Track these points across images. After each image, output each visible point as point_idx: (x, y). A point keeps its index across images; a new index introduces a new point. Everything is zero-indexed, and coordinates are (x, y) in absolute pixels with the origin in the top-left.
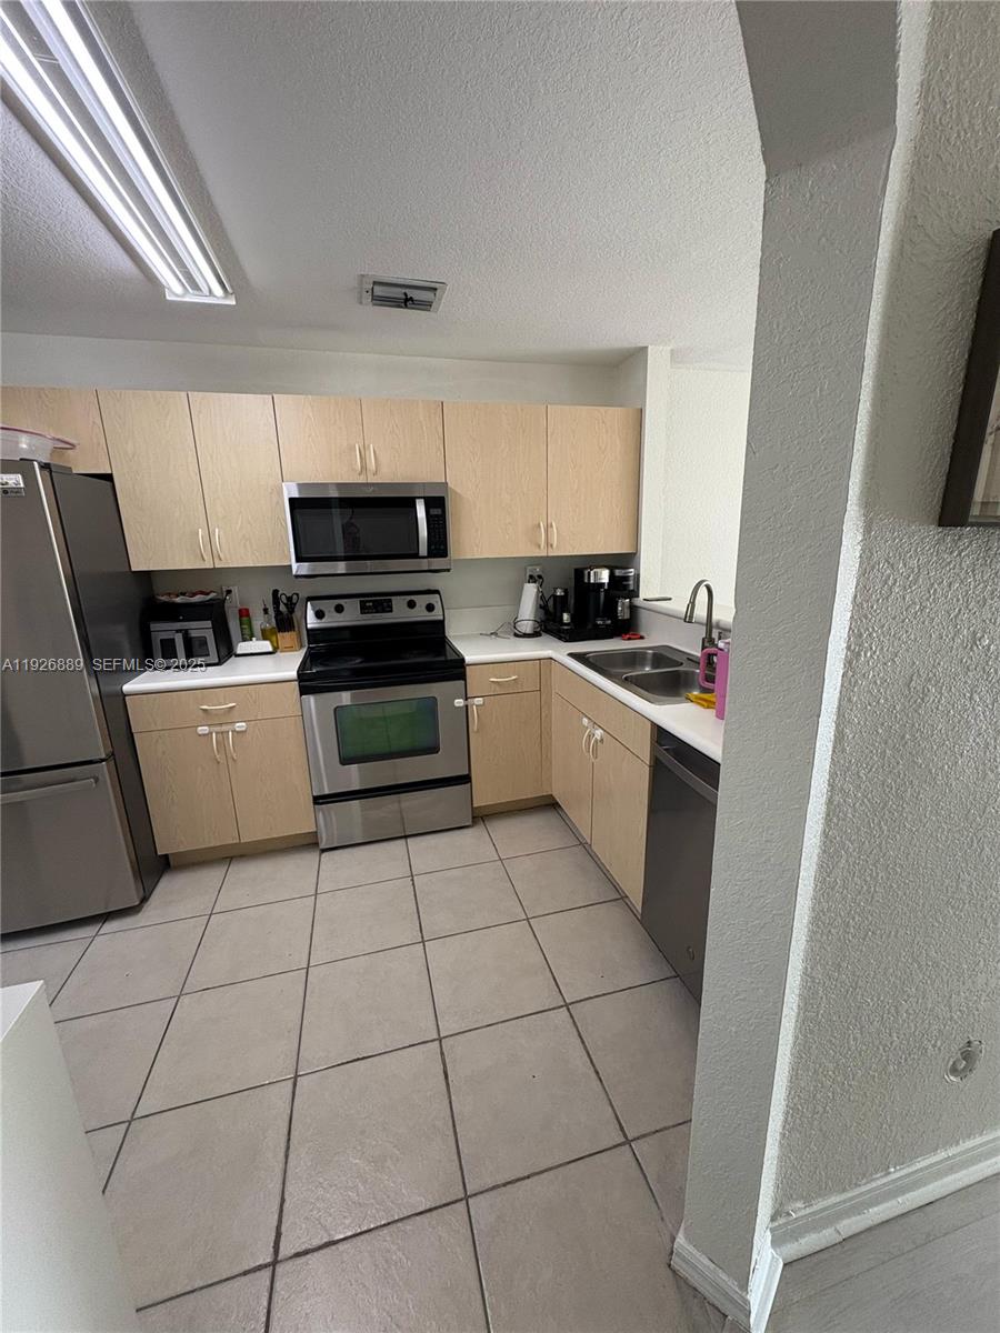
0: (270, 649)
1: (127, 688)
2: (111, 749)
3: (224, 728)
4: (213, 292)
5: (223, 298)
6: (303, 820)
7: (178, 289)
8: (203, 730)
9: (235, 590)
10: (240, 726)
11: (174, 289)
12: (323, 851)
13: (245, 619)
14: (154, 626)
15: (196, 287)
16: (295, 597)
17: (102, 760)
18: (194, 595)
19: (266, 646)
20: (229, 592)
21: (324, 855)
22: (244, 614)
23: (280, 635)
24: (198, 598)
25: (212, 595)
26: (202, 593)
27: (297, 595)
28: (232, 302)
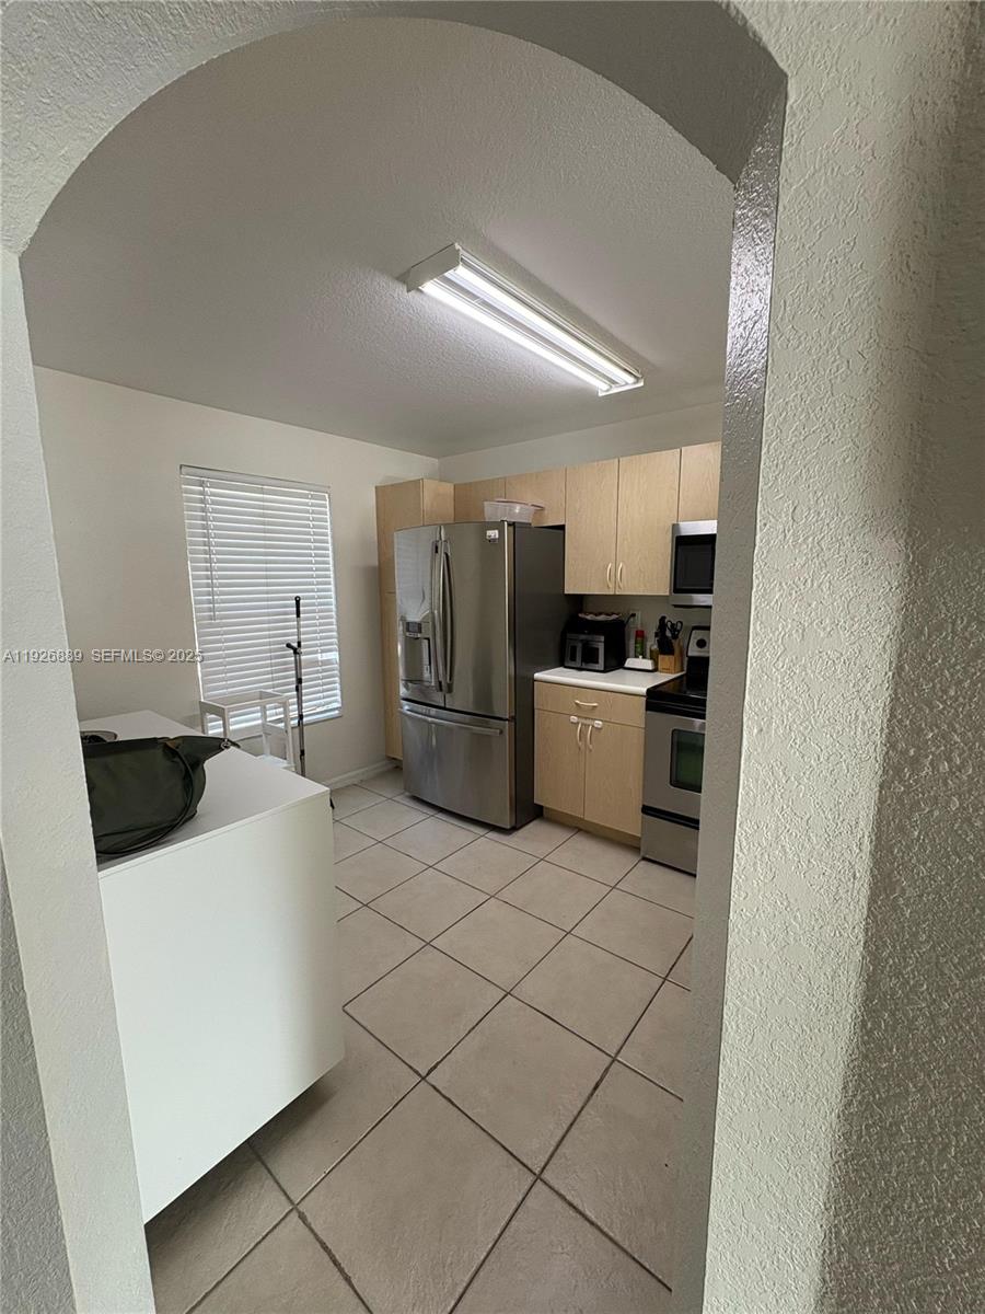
0: (650, 667)
1: (537, 675)
2: (513, 714)
3: (588, 722)
4: (626, 382)
5: (635, 383)
6: (632, 824)
7: (605, 387)
8: (574, 719)
9: (639, 614)
10: (598, 723)
11: (602, 388)
12: (644, 859)
13: (639, 639)
14: (569, 635)
15: (614, 382)
16: (679, 624)
17: (507, 720)
18: (600, 614)
19: (648, 664)
20: (633, 615)
21: (643, 862)
22: (640, 635)
23: (660, 657)
24: (601, 618)
25: (614, 617)
26: (607, 615)
27: (681, 623)
28: (641, 384)
